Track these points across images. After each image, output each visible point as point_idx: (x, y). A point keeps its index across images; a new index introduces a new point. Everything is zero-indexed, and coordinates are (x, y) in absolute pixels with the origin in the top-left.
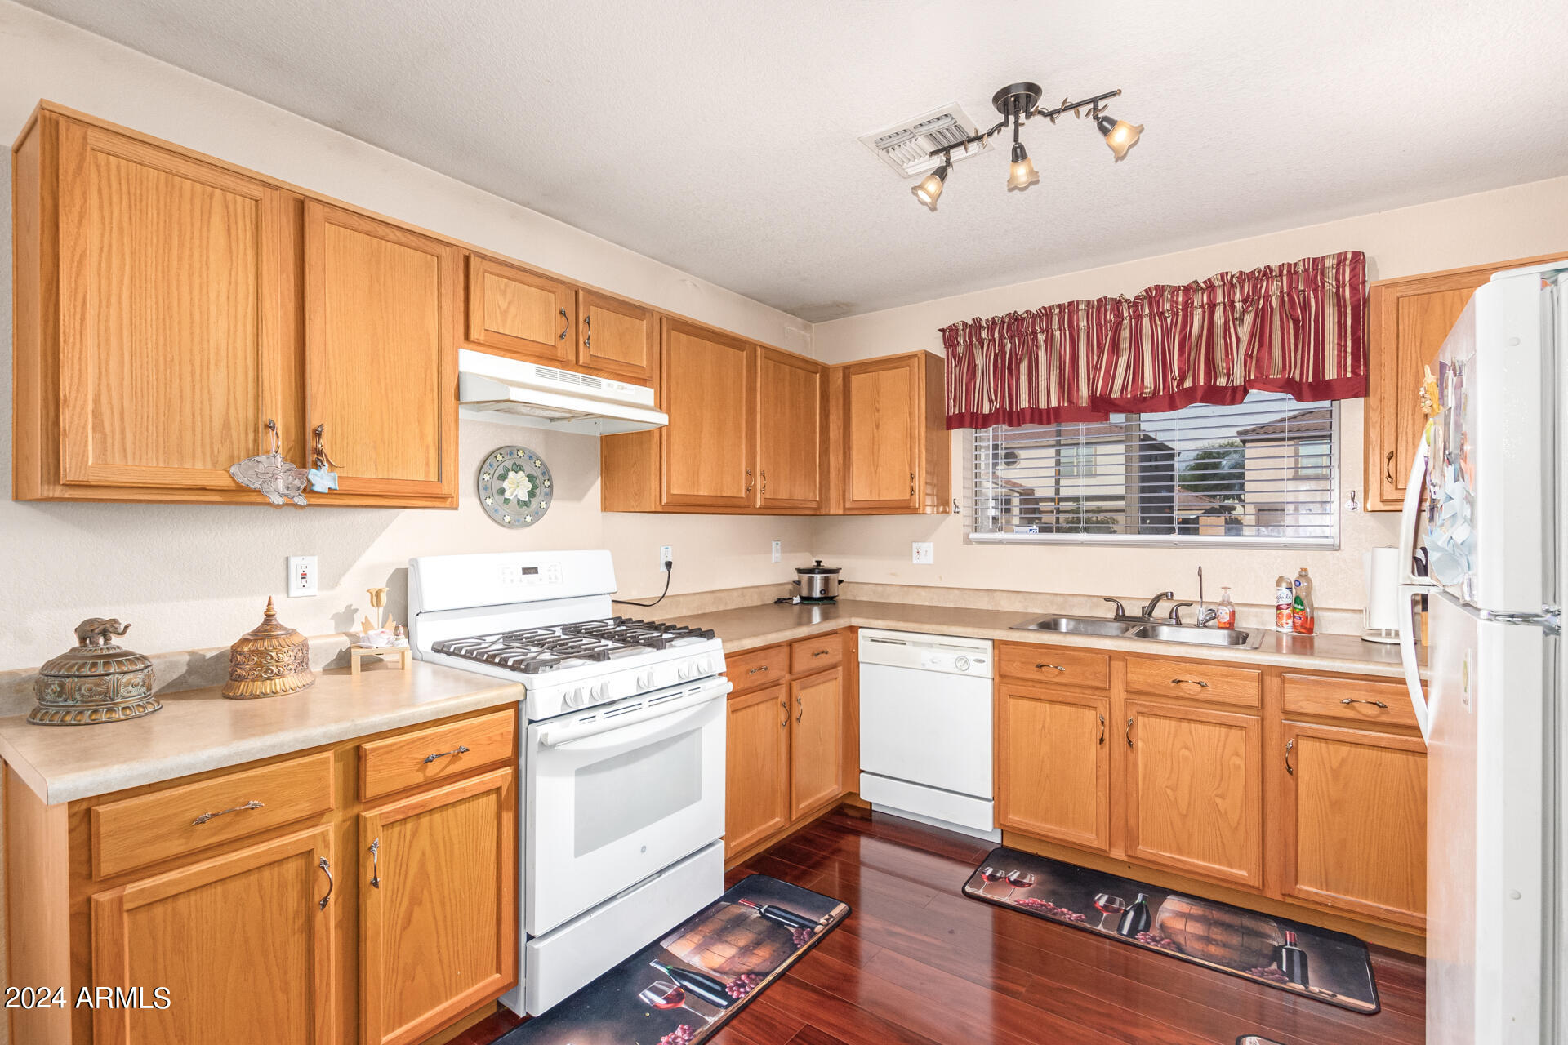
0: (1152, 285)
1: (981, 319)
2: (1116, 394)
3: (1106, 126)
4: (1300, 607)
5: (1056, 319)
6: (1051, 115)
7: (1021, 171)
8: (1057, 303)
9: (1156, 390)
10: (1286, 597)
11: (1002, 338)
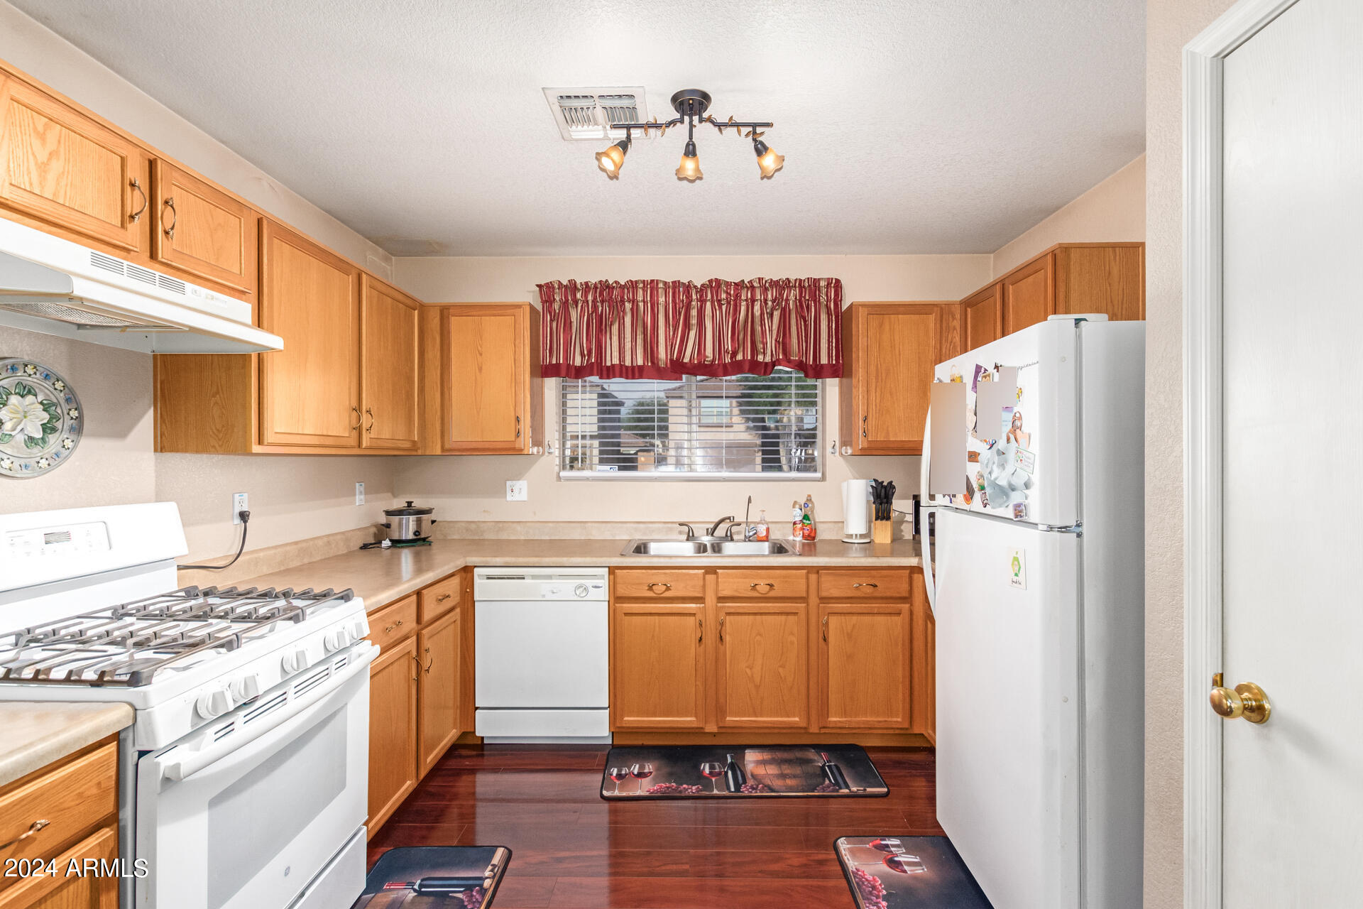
0: (713, 278)
1: (575, 282)
2: (686, 360)
3: (761, 149)
4: (808, 522)
5: (640, 292)
6: (719, 126)
7: (690, 165)
8: (642, 279)
9: (714, 359)
10: (797, 515)
11: (594, 301)
